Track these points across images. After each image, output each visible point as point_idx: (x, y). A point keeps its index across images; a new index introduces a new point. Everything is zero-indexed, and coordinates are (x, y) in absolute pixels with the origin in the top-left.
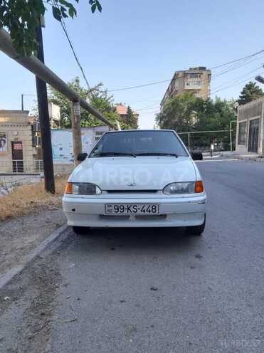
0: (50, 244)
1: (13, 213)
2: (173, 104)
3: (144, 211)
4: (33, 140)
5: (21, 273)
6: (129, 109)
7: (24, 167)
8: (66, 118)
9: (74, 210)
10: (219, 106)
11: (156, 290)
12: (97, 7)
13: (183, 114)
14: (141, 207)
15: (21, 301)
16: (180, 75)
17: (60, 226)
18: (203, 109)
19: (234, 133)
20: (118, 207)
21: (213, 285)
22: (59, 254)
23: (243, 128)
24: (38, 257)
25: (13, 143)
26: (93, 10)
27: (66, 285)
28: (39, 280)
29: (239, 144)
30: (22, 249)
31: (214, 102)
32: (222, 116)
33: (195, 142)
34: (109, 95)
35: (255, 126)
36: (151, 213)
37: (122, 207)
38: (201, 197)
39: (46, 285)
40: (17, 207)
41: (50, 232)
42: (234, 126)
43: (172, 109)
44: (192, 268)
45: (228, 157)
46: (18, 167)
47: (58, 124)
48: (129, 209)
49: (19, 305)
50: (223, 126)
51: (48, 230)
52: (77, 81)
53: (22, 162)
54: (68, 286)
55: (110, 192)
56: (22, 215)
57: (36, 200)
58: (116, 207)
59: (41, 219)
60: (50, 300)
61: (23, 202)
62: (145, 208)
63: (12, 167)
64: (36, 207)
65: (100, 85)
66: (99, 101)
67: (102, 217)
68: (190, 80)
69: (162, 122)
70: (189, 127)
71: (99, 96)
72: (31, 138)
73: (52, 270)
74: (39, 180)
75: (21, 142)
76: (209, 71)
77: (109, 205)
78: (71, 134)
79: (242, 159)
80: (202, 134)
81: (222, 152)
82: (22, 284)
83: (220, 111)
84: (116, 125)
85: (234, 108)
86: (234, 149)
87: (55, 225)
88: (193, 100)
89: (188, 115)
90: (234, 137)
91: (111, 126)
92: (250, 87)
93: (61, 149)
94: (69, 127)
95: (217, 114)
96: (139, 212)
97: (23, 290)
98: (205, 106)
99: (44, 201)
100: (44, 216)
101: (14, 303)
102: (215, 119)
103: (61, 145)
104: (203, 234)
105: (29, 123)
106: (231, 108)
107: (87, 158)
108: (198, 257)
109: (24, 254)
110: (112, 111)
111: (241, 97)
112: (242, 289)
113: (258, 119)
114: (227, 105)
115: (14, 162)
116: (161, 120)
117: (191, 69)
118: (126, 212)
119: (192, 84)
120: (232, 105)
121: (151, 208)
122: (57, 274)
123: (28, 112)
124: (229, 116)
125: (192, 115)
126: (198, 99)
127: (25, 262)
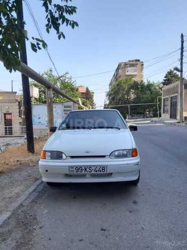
0: (30, 194)
1: (4, 170)
2: (118, 85)
3: (97, 171)
4: (19, 112)
5: (9, 218)
6: (87, 89)
7: (13, 131)
8: (43, 96)
9: (47, 171)
10: (149, 86)
11: (105, 230)
12: (62, 36)
13: (124, 92)
14: (94, 168)
15: (9, 241)
16: (122, 65)
17: (38, 179)
18: (138, 88)
19: (160, 105)
20: (78, 168)
21: (145, 225)
22: (36, 202)
23: (166, 102)
24: (21, 205)
25: (5, 114)
26: (59, 38)
27: (41, 228)
28: (21, 224)
29: (164, 113)
30: (10, 198)
31: (146, 84)
32: (151, 93)
33: (133, 111)
34: (73, 80)
35: (174, 100)
36: (102, 172)
37: (81, 169)
38: (136, 160)
39: (27, 228)
40: (7, 164)
41: (30, 184)
42: (160, 100)
43: (117, 88)
44: (130, 212)
45: (156, 122)
46: (9, 131)
47: (37, 101)
48: (86, 169)
49: (7, 245)
50: (152, 100)
51: (29, 182)
52: (51, 71)
53: (12, 128)
54: (43, 228)
55: (72, 157)
56: (11, 171)
57: (20, 159)
58: (77, 169)
59: (25, 173)
60: (30, 240)
61: (12, 160)
62: (97, 169)
63: (4, 132)
64: (21, 164)
65: (67, 73)
66: (66, 84)
67: (67, 176)
68: (129, 69)
69: (110, 98)
70: (129, 101)
71: (66, 81)
72: (18, 111)
73: (31, 216)
74: (23, 141)
75: (11, 114)
76: (142, 62)
77: (72, 167)
78: (46, 107)
79: (166, 123)
80: (138, 106)
81: (152, 118)
82: (10, 227)
83: (150, 90)
84: (78, 101)
85: (160, 88)
86: (160, 116)
87: (34, 179)
88: (132, 82)
89: (128, 93)
90: (160, 108)
91: (74, 102)
92: (170, 73)
93: (39, 118)
94: (45, 102)
95: (148, 92)
96: (93, 172)
97: (10, 232)
98: (139, 87)
99: (27, 159)
100: (26, 172)
101: (3, 243)
102: (147, 95)
103: (39, 115)
104: (138, 184)
105: (17, 100)
106: (157, 88)
107: (57, 131)
108: (135, 202)
109: (11, 202)
110: (75, 91)
111: (164, 80)
112: (165, 228)
113: (176, 96)
114: (155, 86)
115: (6, 128)
116: (110, 96)
117: (129, 61)
118: (83, 172)
119: (130, 71)
120: (158, 86)
121: (101, 169)
122: (35, 219)
123: (16, 93)
124: (157, 93)
125: (131, 93)
126: (135, 82)
127: (12, 209)
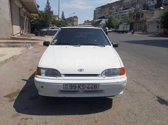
3: (89, 88)
9: (42, 87)
14: (87, 86)
37: (75, 86)
58: (71, 86)
67: (62, 92)
96: (86, 89)
121: (93, 87)
